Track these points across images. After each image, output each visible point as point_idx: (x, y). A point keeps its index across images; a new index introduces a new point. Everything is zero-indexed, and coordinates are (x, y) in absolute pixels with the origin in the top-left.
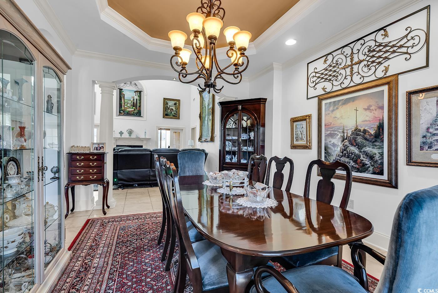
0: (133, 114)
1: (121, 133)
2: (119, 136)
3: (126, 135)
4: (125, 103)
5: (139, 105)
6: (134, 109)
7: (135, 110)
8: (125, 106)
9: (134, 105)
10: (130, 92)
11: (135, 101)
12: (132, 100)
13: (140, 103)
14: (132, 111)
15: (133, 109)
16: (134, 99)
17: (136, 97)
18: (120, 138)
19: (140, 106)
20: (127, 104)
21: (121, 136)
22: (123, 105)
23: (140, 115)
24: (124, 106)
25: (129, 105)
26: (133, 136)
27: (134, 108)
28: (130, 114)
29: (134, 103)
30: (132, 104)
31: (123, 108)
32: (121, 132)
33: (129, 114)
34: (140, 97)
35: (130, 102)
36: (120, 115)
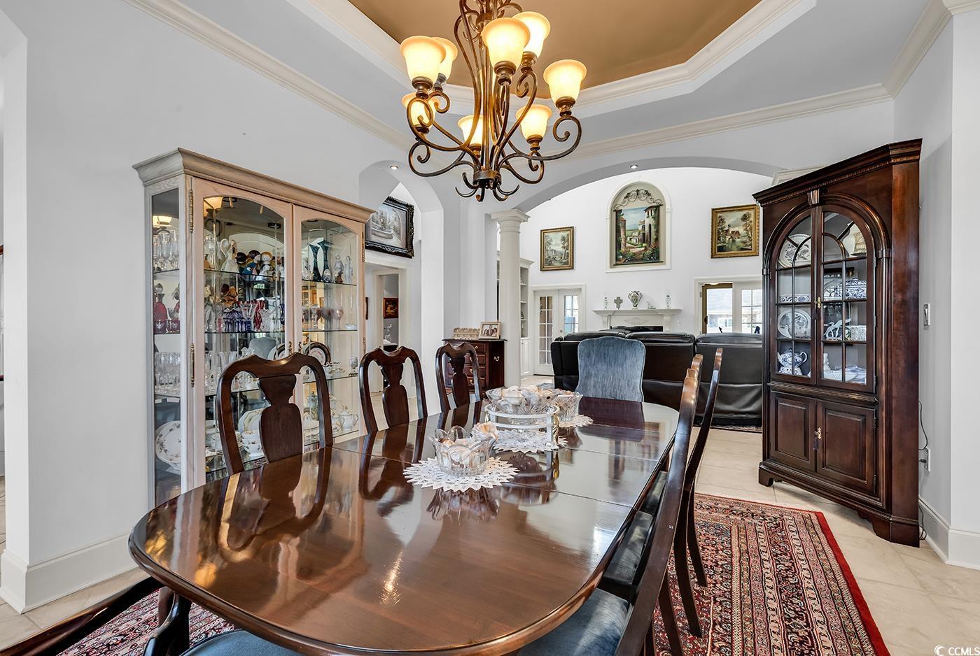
0: (642, 260)
1: (618, 301)
2: (613, 307)
3: (627, 305)
4: (626, 239)
5: (655, 237)
6: (646, 247)
7: (646, 249)
8: (627, 245)
9: (644, 239)
10: (635, 213)
11: (647, 229)
12: (640, 228)
13: (657, 232)
14: (640, 252)
15: (643, 249)
16: (644, 227)
17: (649, 221)
18: (615, 311)
19: (657, 239)
20: (631, 239)
21: (618, 307)
22: (623, 242)
23: (658, 258)
24: (625, 245)
25: (634, 241)
26: (642, 306)
27: (644, 245)
28: (636, 260)
29: (644, 234)
30: (641, 237)
31: (623, 249)
32: (619, 298)
33: (634, 260)
34: (657, 219)
35: (637, 234)
36: (617, 265)
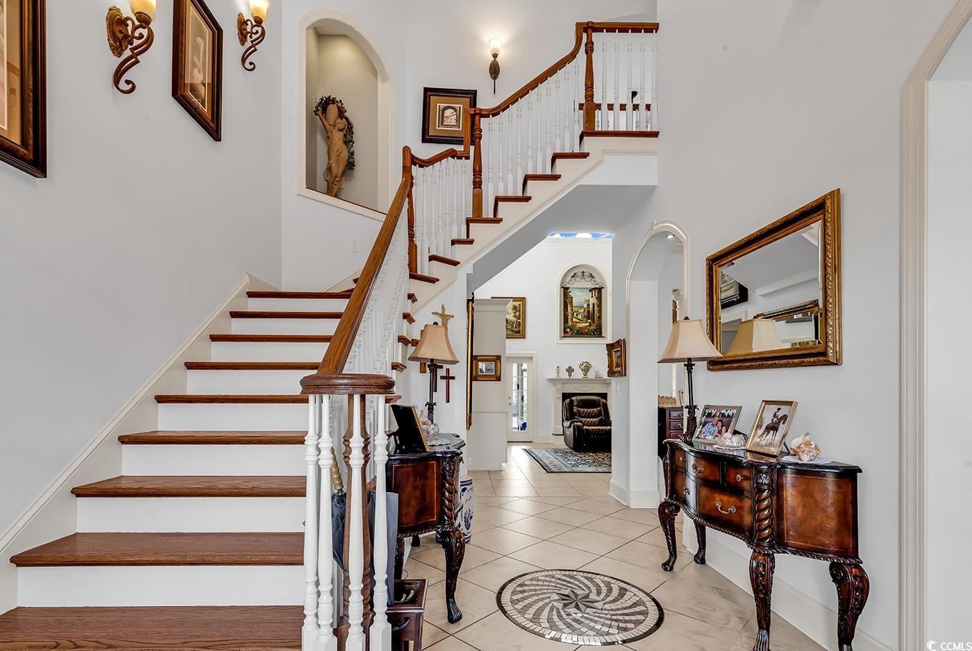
0: (587, 334)
1: (570, 370)
2: (566, 376)
3: (578, 374)
4: (573, 314)
5: (598, 315)
6: (590, 323)
7: (590, 325)
8: (574, 320)
9: (589, 316)
10: (581, 292)
11: (591, 307)
12: (585, 306)
13: (600, 311)
14: (586, 327)
15: (588, 324)
17: (593, 301)
18: (569, 380)
19: (600, 317)
20: (577, 315)
21: (570, 375)
22: (570, 317)
23: (601, 333)
24: (572, 320)
25: (580, 317)
26: (591, 375)
27: (589, 321)
28: (582, 334)
29: (588, 311)
30: (586, 314)
31: (570, 323)
32: (570, 367)
33: (580, 333)
34: (600, 299)
35: (582, 311)
36: (565, 337)
